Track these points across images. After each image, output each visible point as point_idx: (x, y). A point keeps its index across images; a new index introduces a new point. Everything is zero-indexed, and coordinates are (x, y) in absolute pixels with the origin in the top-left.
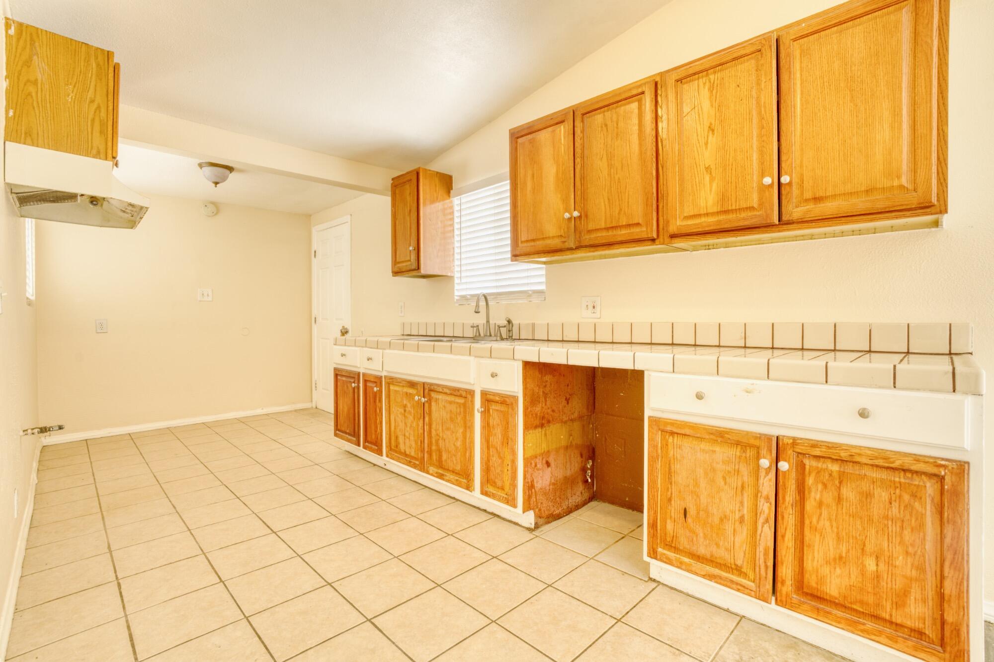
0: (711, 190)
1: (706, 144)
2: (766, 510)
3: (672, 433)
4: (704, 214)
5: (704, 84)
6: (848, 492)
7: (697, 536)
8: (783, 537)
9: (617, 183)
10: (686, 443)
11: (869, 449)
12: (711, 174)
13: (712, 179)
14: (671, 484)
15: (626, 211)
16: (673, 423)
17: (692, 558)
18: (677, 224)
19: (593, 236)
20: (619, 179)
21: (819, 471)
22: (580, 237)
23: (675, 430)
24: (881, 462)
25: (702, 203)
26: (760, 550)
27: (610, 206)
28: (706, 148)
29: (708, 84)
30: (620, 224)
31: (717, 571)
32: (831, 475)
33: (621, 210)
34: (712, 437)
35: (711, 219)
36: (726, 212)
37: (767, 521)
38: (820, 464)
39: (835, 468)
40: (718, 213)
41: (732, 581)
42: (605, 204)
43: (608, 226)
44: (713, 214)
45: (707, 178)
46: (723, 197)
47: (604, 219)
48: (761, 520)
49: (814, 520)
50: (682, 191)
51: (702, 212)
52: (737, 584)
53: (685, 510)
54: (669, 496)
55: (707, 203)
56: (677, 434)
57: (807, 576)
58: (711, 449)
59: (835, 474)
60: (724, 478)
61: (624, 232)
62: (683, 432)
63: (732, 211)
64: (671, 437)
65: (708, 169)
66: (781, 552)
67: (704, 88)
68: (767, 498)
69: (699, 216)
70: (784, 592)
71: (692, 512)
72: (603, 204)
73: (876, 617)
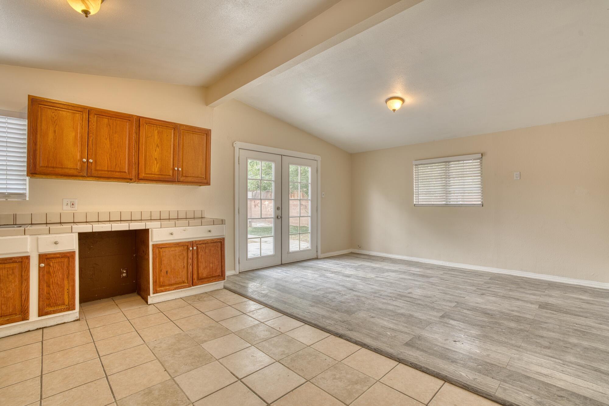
0: (157, 167)
1: (156, 150)
2: (190, 262)
3: (161, 248)
4: (154, 174)
5: (156, 129)
6: (207, 251)
7: (171, 278)
8: (194, 267)
9: (115, 152)
10: (166, 250)
11: (210, 239)
12: (157, 161)
13: (157, 163)
14: (162, 265)
15: (119, 165)
16: (162, 244)
17: (169, 286)
18: (142, 175)
19: (100, 172)
20: (116, 151)
21: (201, 248)
22: (91, 172)
23: (163, 247)
24: (212, 242)
25: (153, 170)
26: (189, 273)
27: (110, 162)
28: (156, 152)
29: (157, 130)
30: (116, 170)
31: (178, 286)
32: (203, 248)
33: (116, 164)
34: (175, 246)
35: (156, 176)
36: (162, 175)
37: (191, 264)
38: (201, 246)
39: (204, 246)
40: (159, 175)
41: (182, 286)
42: (108, 160)
43: (109, 170)
44: (157, 175)
45: (155, 162)
46: (161, 170)
47: (107, 166)
48: (189, 265)
49: (200, 260)
50: (145, 164)
51: (153, 173)
52: (184, 286)
53: (167, 271)
54: (161, 269)
55: (155, 170)
56: (163, 248)
57: (199, 275)
58: (175, 249)
59: (204, 247)
60: (179, 257)
61: (117, 174)
62: (166, 246)
63: (163, 175)
64: (161, 249)
65: (156, 159)
66: (194, 271)
67: (156, 131)
68: (190, 259)
69: (152, 174)
70: (195, 282)
71: (169, 271)
72: (106, 159)
73: (212, 277)
